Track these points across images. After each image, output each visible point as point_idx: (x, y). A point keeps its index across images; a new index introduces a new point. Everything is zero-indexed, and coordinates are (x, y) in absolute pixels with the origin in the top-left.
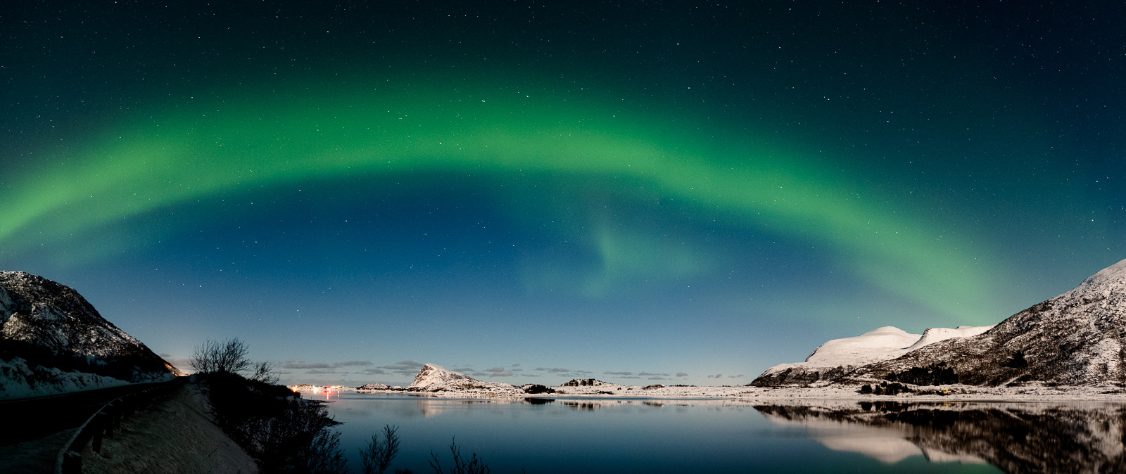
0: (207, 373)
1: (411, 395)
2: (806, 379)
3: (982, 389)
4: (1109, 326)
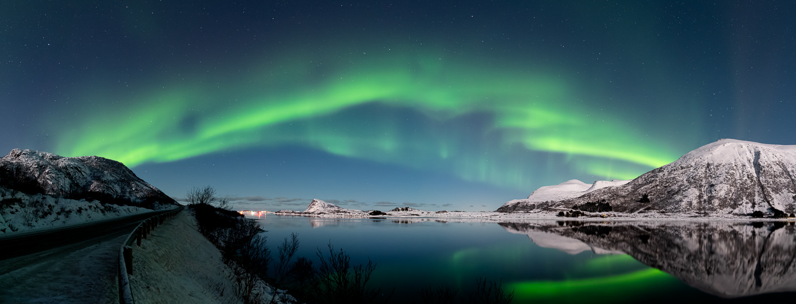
0: (194, 204)
1: (305, 216)
2: (527, 208)
3: (625, 215)
4: (694, 181)
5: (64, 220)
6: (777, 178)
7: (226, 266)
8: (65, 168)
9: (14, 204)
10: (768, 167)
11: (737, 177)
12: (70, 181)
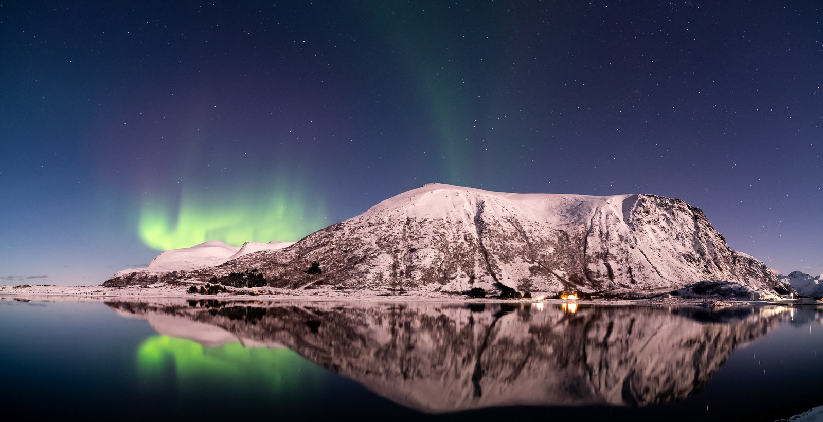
2: (146, 281)
3: (284, 290)
4: (387, 245)
6: (507, 240)
10: (495, 224)
11: (450, 238)
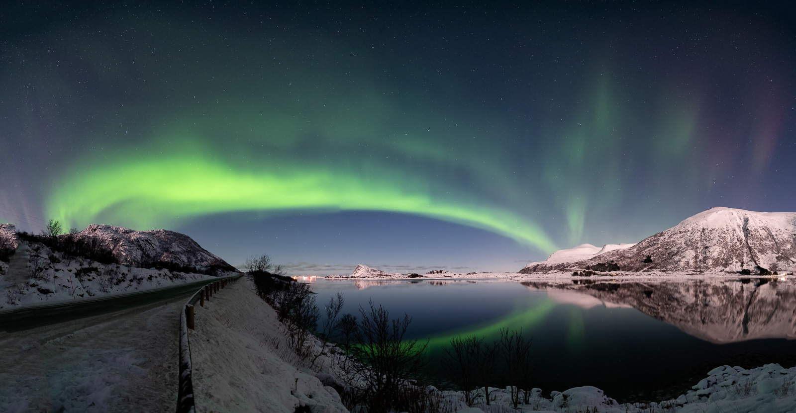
0: (252, 271)
1: (351, 280)
2: (546, 269)
3: (631, 273)
4: (691, 244)
5: (136, 286)
6: (763, 241)
7: (281, 323)
8: (137, 240)
9: (91, 273)
10: (755, 231)
11: (728, 240)
12: (141, 252)
